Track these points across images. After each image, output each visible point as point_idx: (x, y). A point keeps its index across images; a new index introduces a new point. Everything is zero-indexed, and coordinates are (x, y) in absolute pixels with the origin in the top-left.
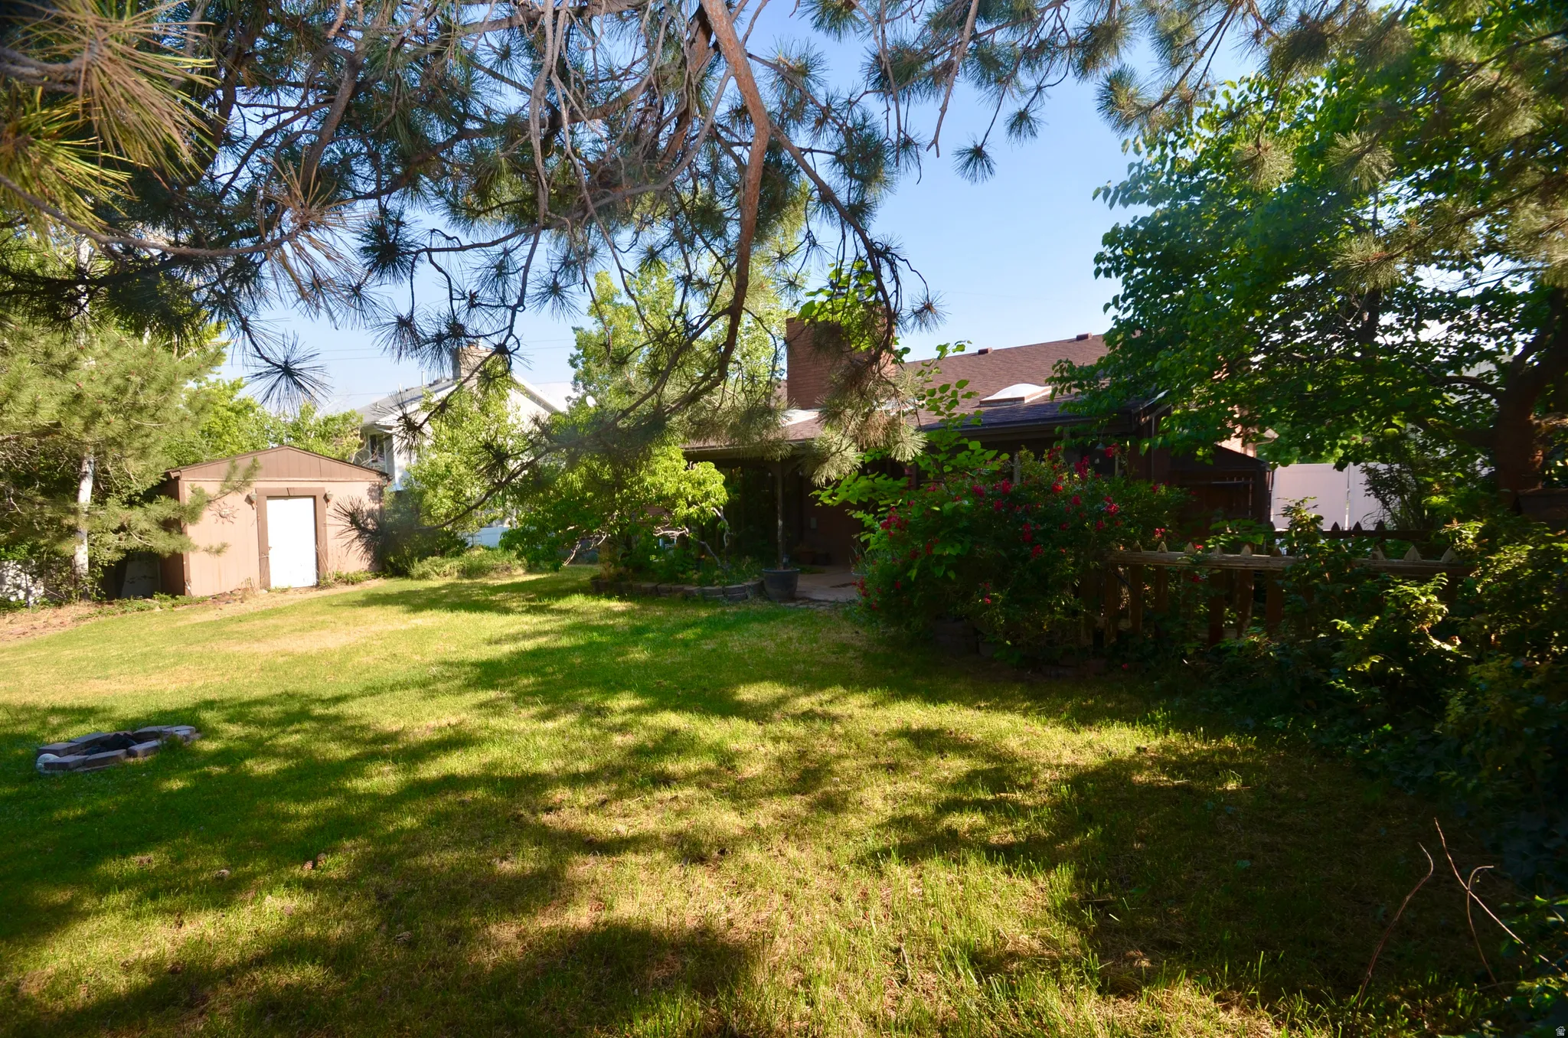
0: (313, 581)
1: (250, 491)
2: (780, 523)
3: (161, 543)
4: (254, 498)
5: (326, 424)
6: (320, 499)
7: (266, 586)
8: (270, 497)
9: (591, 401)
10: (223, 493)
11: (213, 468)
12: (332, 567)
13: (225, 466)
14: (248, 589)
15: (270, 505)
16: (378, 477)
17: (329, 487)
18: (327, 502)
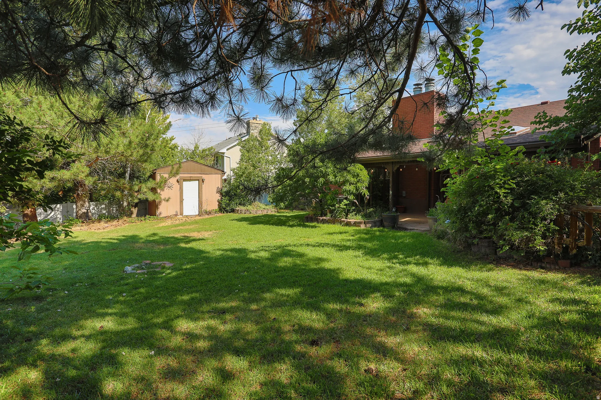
0: (197, 213)
1: (178, 177)
2: (391, 192)
3: (151, 197)
4: (179, 180)
5: (202, 152)
6: (201, 181)
7: (181, 214)
8: (185, 180)
9: (302, 140)
10: (170, 178)
11: (166, 169)
12: (205, 207)
13: (170, 168)
14: (176, 215)
15: (184, 183)
16: (221, 172)
17: (204, 176)
18: (203, 182)
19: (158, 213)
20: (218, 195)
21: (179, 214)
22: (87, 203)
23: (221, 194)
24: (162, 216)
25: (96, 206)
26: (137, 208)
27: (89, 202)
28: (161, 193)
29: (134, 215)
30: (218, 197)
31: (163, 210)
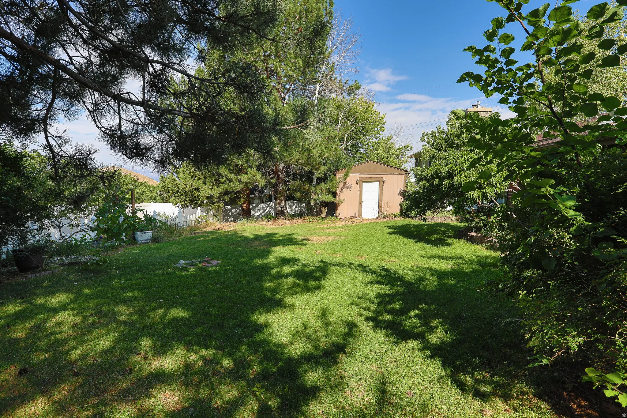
0: (376, 216)
1: (357, 178)
4: (358, 182)
6: (381, 182)
7: (360, 216)
8: (364, 182)
12: (384, 211)
14: (354, 217)
15: (364, 184)
16: (404, 173)
17: (384, 177)
18: (384, 183)
19: (338, 212)
20: (401, 197)
21: (357, 215)
22: (283, 202)
23: (404, 197)
24: (341, 217)
25: (298, 204)
26: (326, 208)
27: (285, 202)
28: (340, 195)
29: (323, 215)
30: (400, 199)
31: (342, 211)
